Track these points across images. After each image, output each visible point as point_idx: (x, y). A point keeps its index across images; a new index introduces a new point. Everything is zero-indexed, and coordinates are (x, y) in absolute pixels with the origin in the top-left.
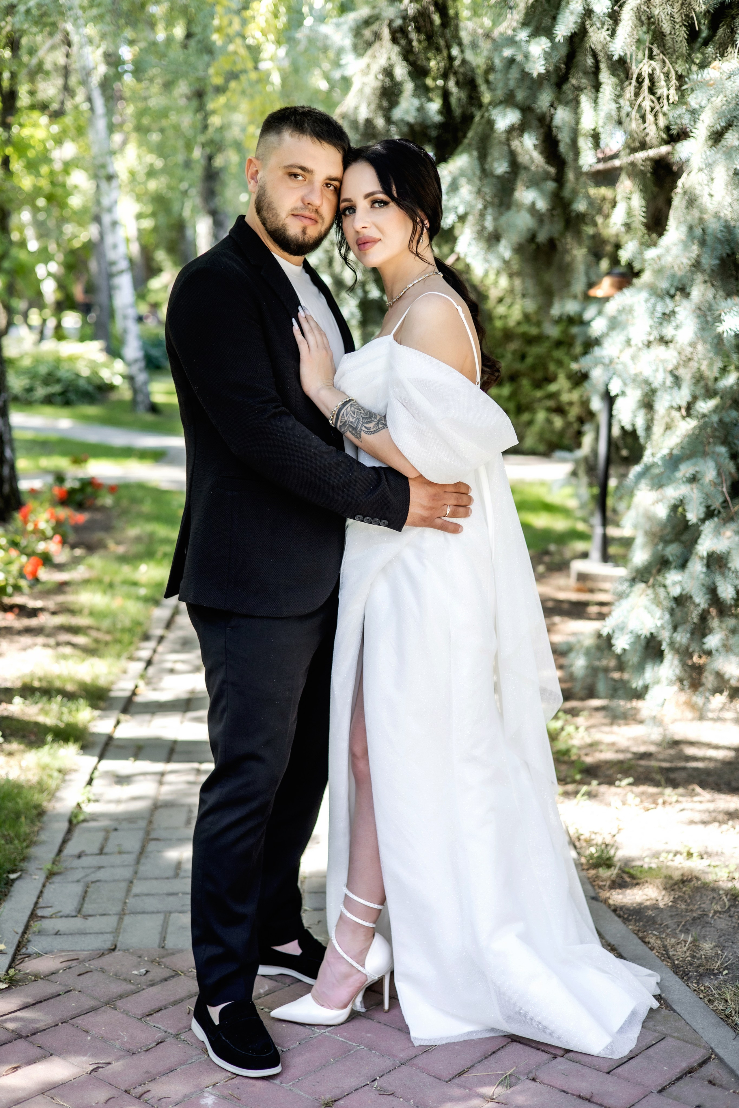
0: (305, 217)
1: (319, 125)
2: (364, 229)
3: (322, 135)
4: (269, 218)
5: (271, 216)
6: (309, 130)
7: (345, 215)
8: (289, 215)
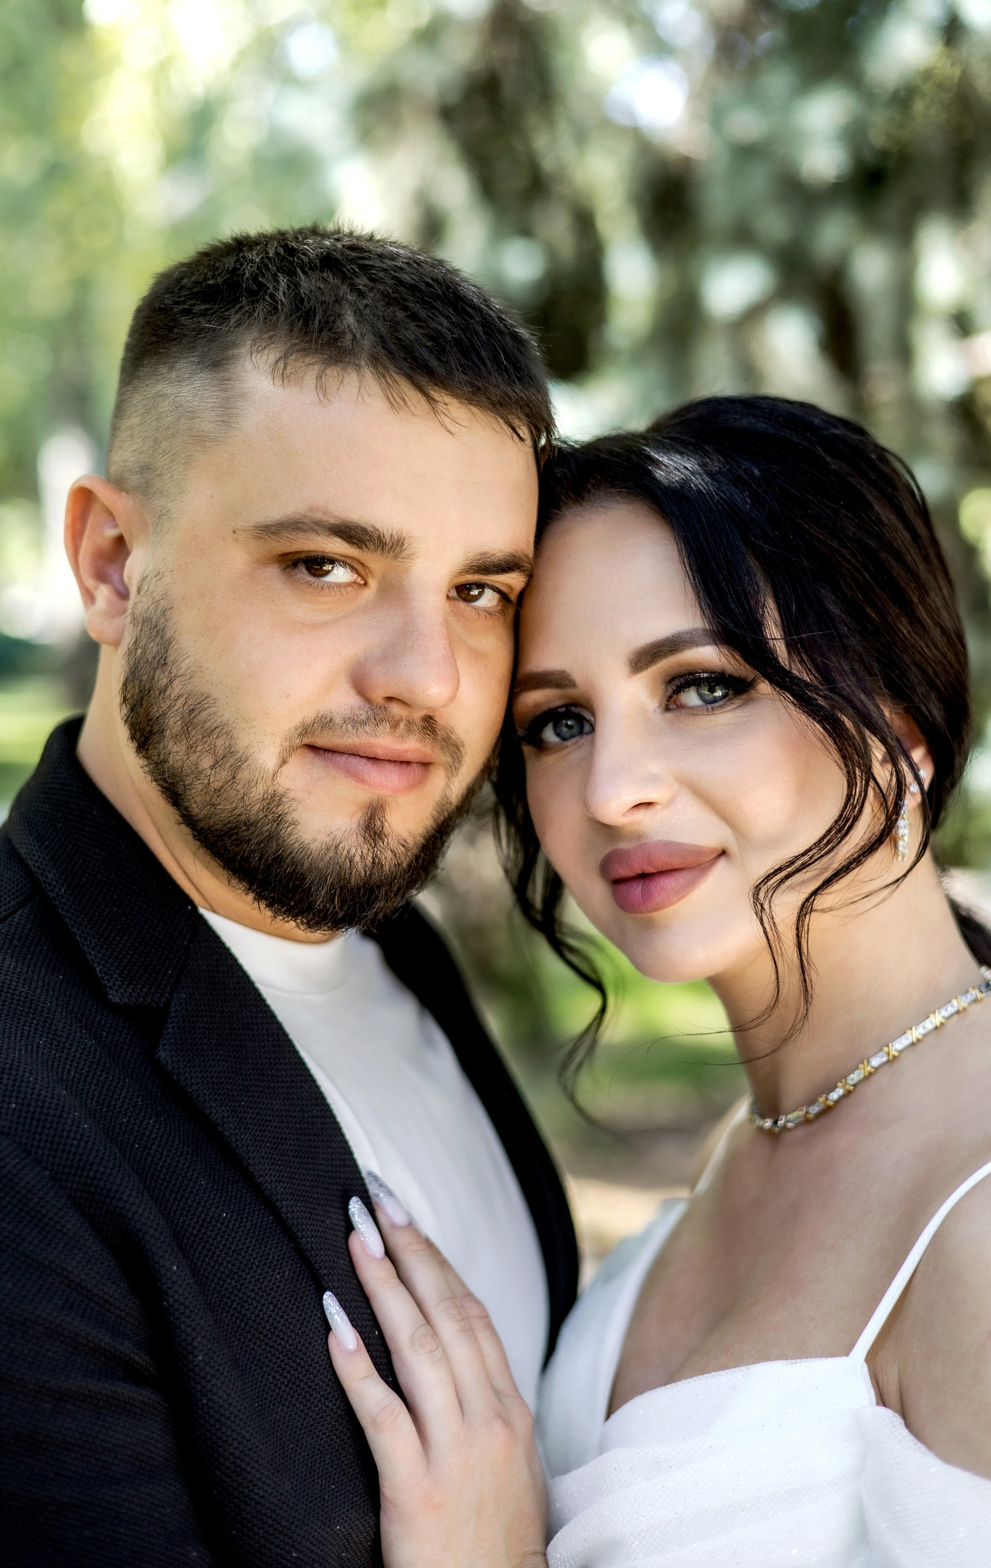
0: (374, 759)
1: (414, 317)
2: (642, 815)
3: (434, 363)
4: (199, 774)
5: (206, 763)
6: (367, 342)
7: (541, 747)
8: (292, 749)
